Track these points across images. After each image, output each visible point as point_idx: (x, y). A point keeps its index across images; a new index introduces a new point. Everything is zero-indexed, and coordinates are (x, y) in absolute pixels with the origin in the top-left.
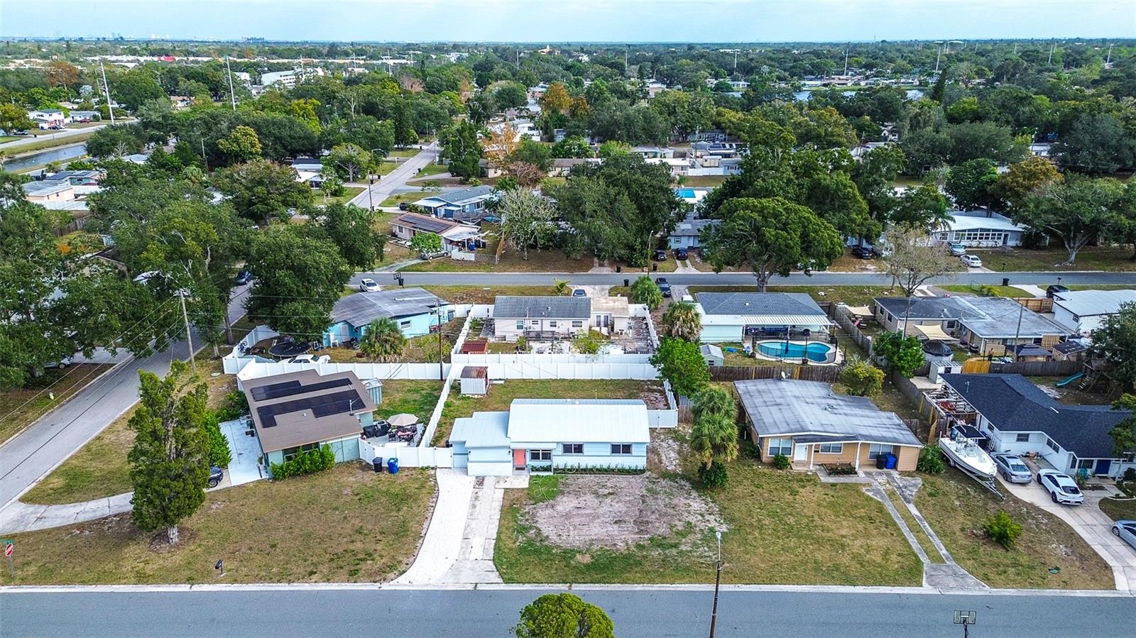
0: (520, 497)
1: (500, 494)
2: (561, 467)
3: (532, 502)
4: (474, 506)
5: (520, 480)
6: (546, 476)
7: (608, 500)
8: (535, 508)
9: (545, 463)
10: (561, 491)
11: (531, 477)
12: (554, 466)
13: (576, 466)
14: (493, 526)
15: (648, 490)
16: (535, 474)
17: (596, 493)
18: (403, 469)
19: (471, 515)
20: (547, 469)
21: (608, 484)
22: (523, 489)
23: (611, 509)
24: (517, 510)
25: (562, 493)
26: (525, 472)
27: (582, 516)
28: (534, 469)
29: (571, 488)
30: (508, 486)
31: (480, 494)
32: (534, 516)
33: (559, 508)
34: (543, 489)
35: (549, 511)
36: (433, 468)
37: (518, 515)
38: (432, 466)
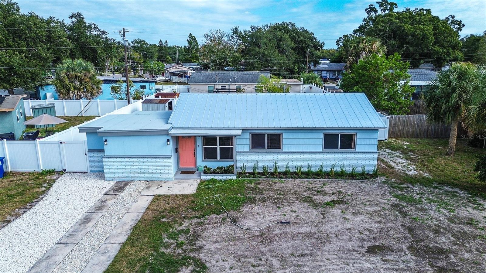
0: (179, 207)
1: (144, 202)
2: (249, 169)
3: (197, 214)
4: (86, 220)
5: (185, 185)
6: (226, 182)
7: (336, 211)
8: (201, 224)
9: (226, 163)
10: (249, 198)
11: (202, 182)
12: (238, 167)
13: (271, 167)
14: (103, 258)
15: (396, 197)
16: (208, 177)
17: (308, 200)
18: (13, 174)
19: (71, 235)
20: (229, 170)
21: (326, 189)
22: (185, 196)
23: (348, 226)
24: (166, 227)
25: (253, 201)
26: (195, 176)
27: (295, 236)
28: (207, 171)
29: (266, 194)
30: (162, 191)
31: (109, 203)
32: (196, 236)
33: (248, 223)
34: (220, 196)
35: (226, 229)
36: (58, 173)
37: (164, 236)
38: (57, 170)
